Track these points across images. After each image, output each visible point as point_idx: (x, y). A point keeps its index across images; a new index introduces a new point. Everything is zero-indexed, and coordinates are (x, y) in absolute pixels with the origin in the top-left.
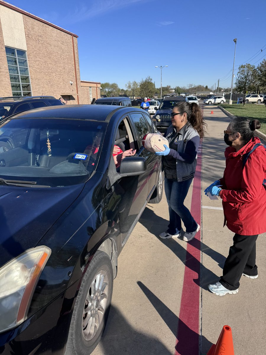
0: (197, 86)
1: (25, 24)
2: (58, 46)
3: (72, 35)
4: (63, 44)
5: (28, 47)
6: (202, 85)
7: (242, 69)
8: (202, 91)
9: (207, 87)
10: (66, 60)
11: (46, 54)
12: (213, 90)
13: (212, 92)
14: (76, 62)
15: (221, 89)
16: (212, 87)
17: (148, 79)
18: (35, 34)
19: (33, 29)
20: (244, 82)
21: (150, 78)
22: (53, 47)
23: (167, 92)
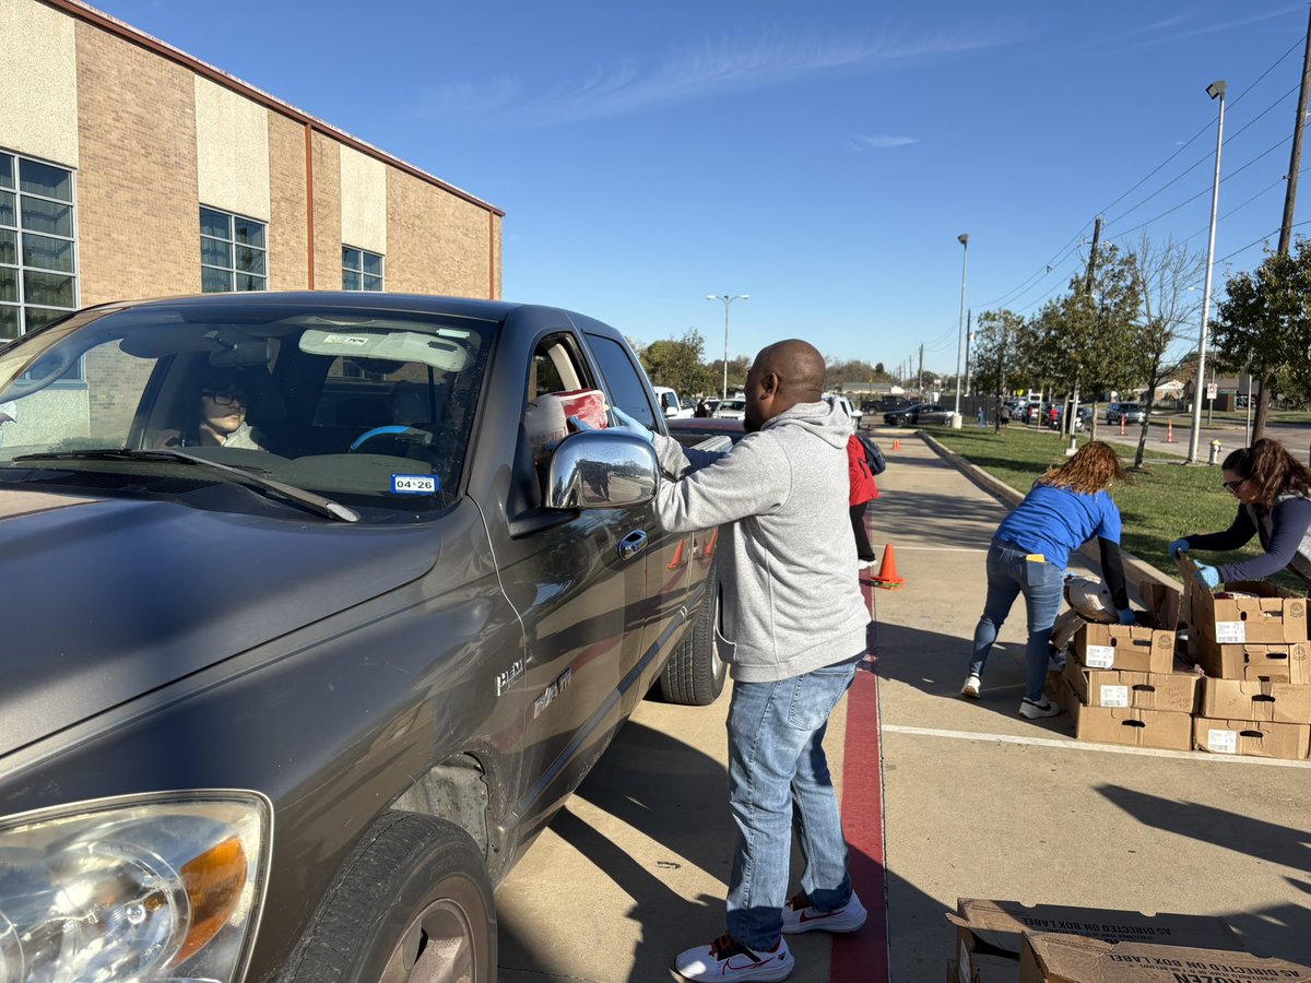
0: (846, 363)
1: (390, 187)
2: (454, 242)
3: (489, 210)
4: (466, 235)
5: (389, 246)
6: (863, 360)
7: (986, 324)
8: (865, 380)
9: (880, 368)
10: (470, 280)
11: (426, 261)
12: (902, 380)
13: (899, 385)
14: (496, 283)
15: (932, 378)
16: (900, 368)
17: (691, 336)
18: (407, 212)
19: (404, 198)
20: (994, 361)
21: (698, 336)
22: (443, 243)
23: (737, 379)
